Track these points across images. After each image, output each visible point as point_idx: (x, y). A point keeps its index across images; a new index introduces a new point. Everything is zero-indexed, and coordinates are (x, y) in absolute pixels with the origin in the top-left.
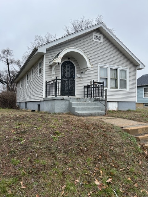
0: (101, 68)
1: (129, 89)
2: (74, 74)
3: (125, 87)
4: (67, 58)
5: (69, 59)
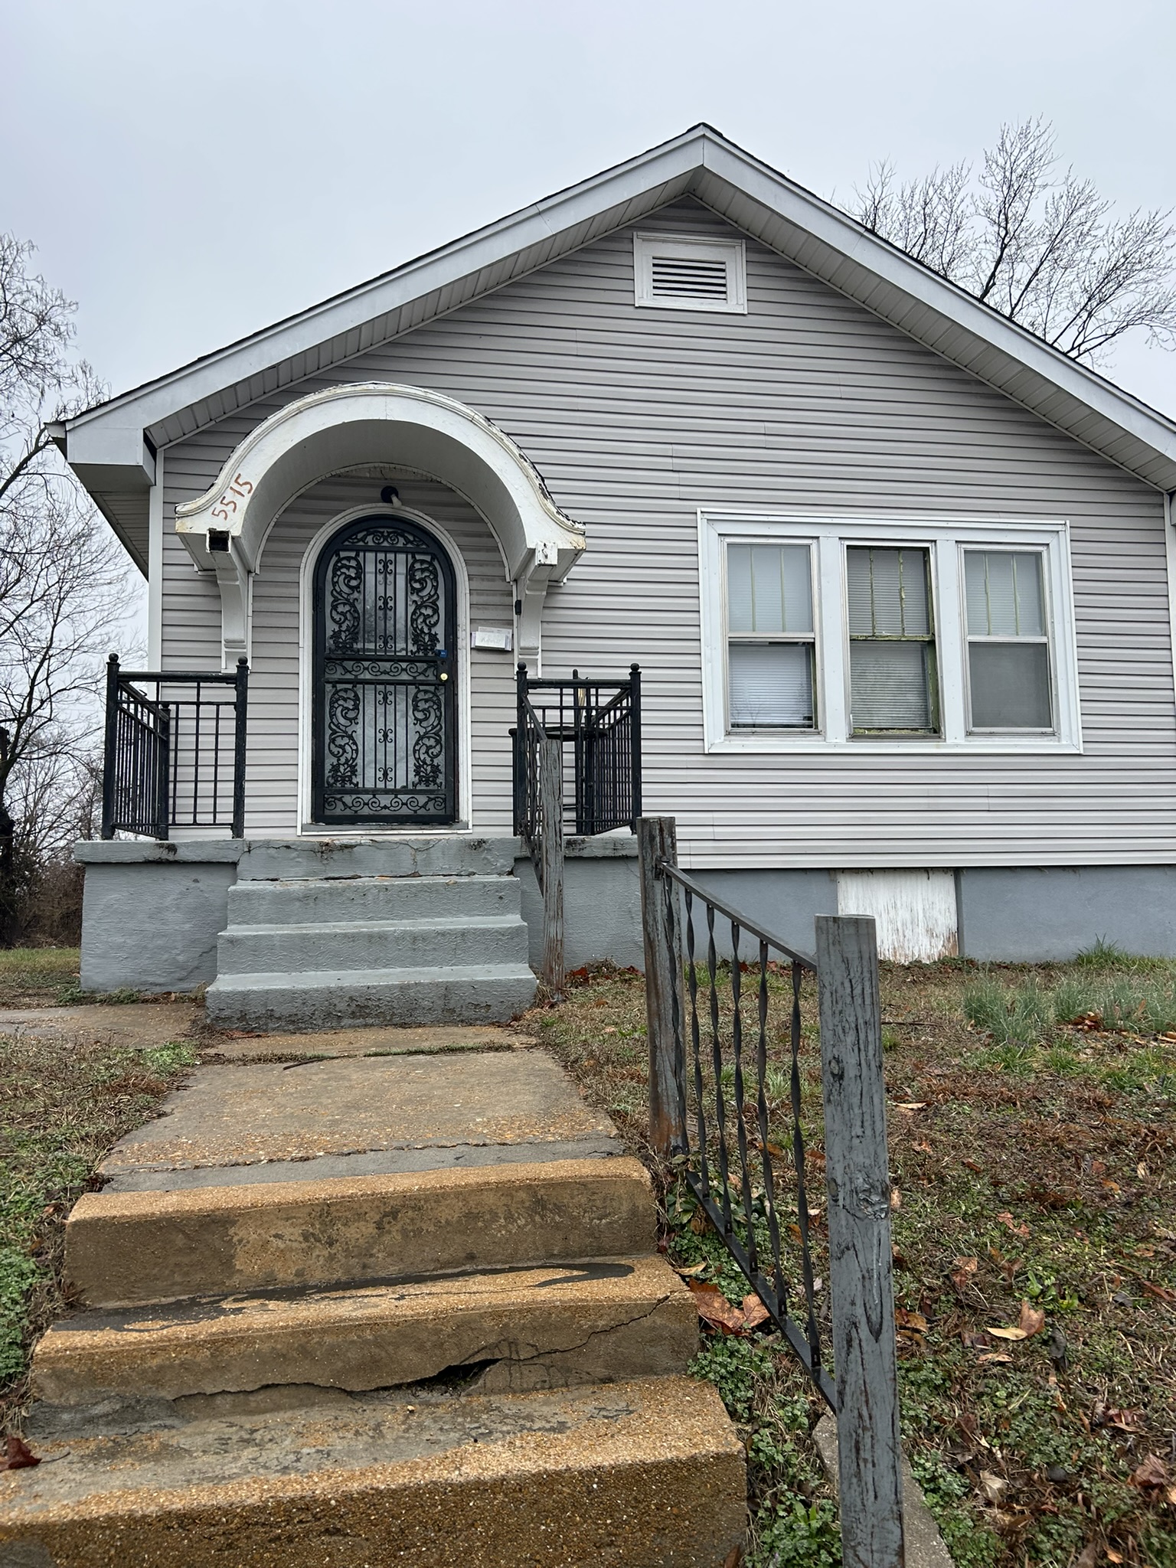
0: (739, 551)
1: (1079, 735)
2: (440, 630)
3: (1042, 716)
4: (377, 493)
5: (387, 495)
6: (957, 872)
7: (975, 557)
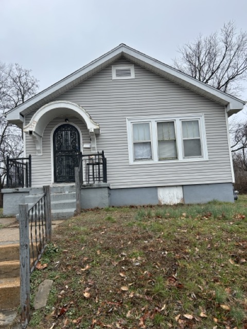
0: (135, 125)
1: (208, 157)
2: (77, 145)
5: (66, 120)
6: (183, 186)
7: (184, 123)
